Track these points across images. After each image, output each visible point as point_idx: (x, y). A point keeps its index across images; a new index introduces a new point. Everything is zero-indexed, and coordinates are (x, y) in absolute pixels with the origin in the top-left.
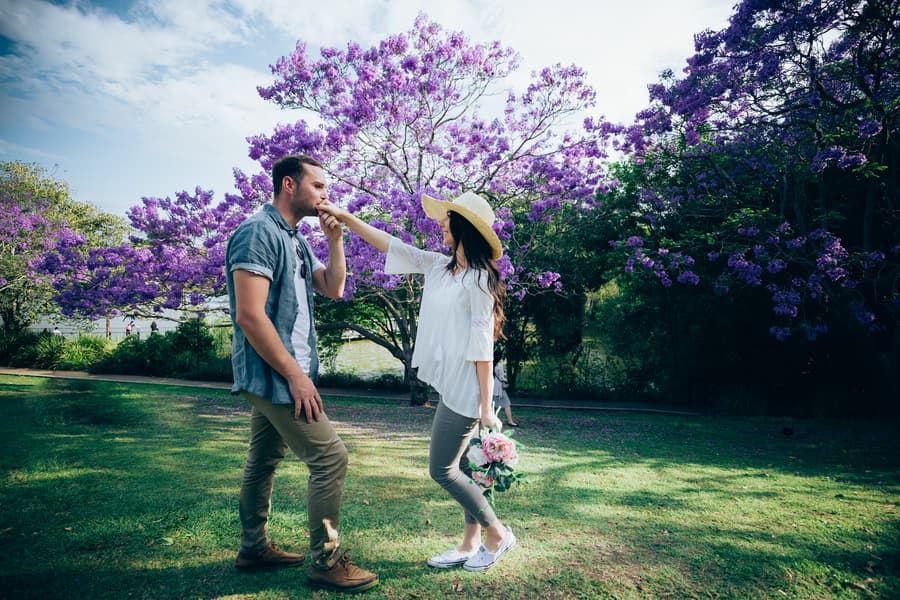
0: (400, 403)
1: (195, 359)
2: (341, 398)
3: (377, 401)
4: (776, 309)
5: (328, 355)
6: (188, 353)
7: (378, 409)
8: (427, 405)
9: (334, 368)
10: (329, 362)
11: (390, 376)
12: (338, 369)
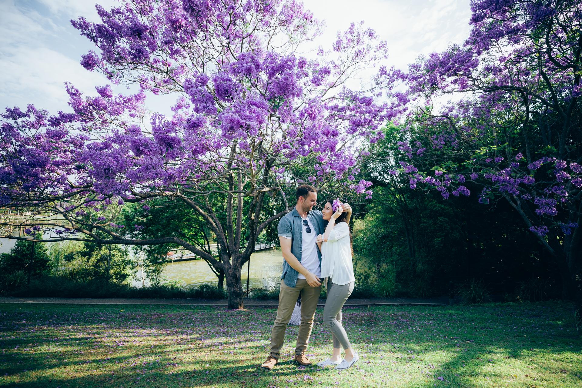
0: (217, 308)
1: (26, 277)
2: (164, 307)
3: (196, 308)
4: (537, 210)
5: (154, 271)
6: (20, 273)
7: (198, 314)
8: (241, 309)
9: (159, 282)
10: (154, 277)
11: (207, 286)
12: (162, 283)
